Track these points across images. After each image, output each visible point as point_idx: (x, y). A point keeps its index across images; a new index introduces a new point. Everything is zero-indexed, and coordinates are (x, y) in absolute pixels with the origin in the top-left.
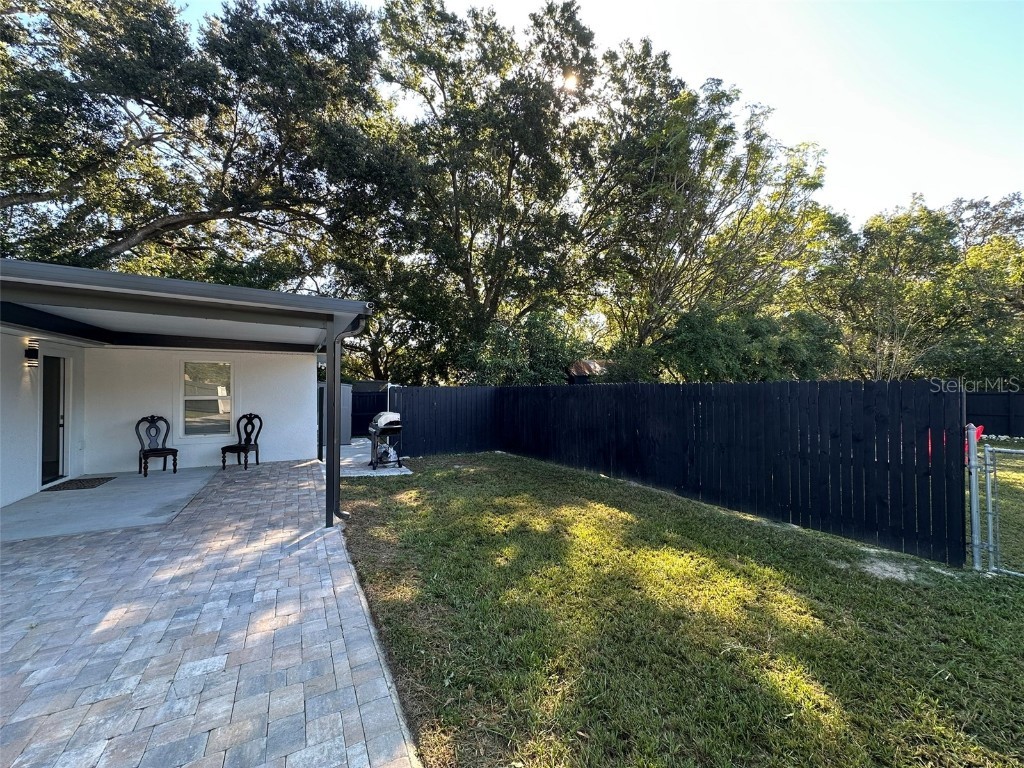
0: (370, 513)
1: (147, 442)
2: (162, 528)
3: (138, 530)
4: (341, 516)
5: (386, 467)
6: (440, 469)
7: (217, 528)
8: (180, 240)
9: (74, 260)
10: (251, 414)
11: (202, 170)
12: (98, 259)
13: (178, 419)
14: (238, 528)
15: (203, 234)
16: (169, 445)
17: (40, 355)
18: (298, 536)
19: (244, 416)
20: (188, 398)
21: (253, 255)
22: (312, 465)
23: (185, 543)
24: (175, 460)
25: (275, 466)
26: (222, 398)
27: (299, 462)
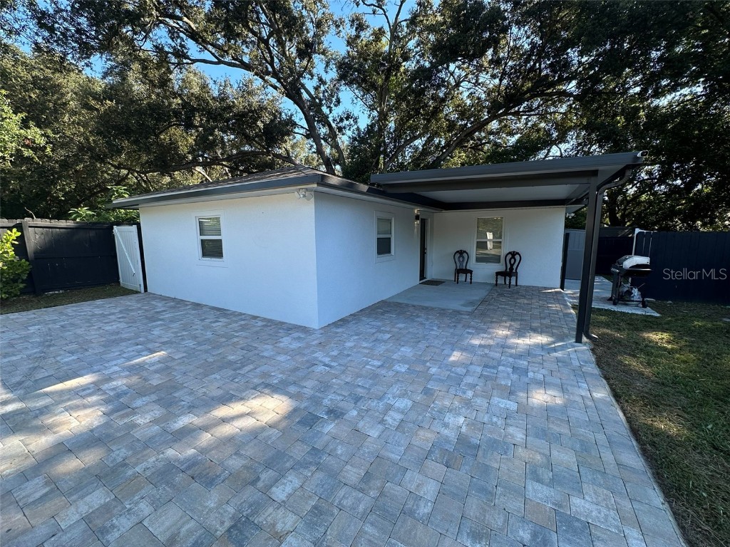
0: (617, 342)
1: (458, 265)
2: (470, 314)
3: (459, 312)
4: (589, 337)
5: (627, 305)
6: (699, 317)
7: (499, 322)
8: (471, 142)
9: (428, 167)
10: (514, 252)
11: (485, 89)
12: (436, 164)
13: (473, 253)
14: (511, 326)
15: (483, 134)
16: (468, 268)
17: (420, 217)
18: (554, 343)
19: (510, 253)
20: (478, 240)
21: (513, 140)
22: (556, 292)
23: (482, 326)
24: (471, 276)
25: (528, 288)
26: (490, 240)
27: (546, 288)
